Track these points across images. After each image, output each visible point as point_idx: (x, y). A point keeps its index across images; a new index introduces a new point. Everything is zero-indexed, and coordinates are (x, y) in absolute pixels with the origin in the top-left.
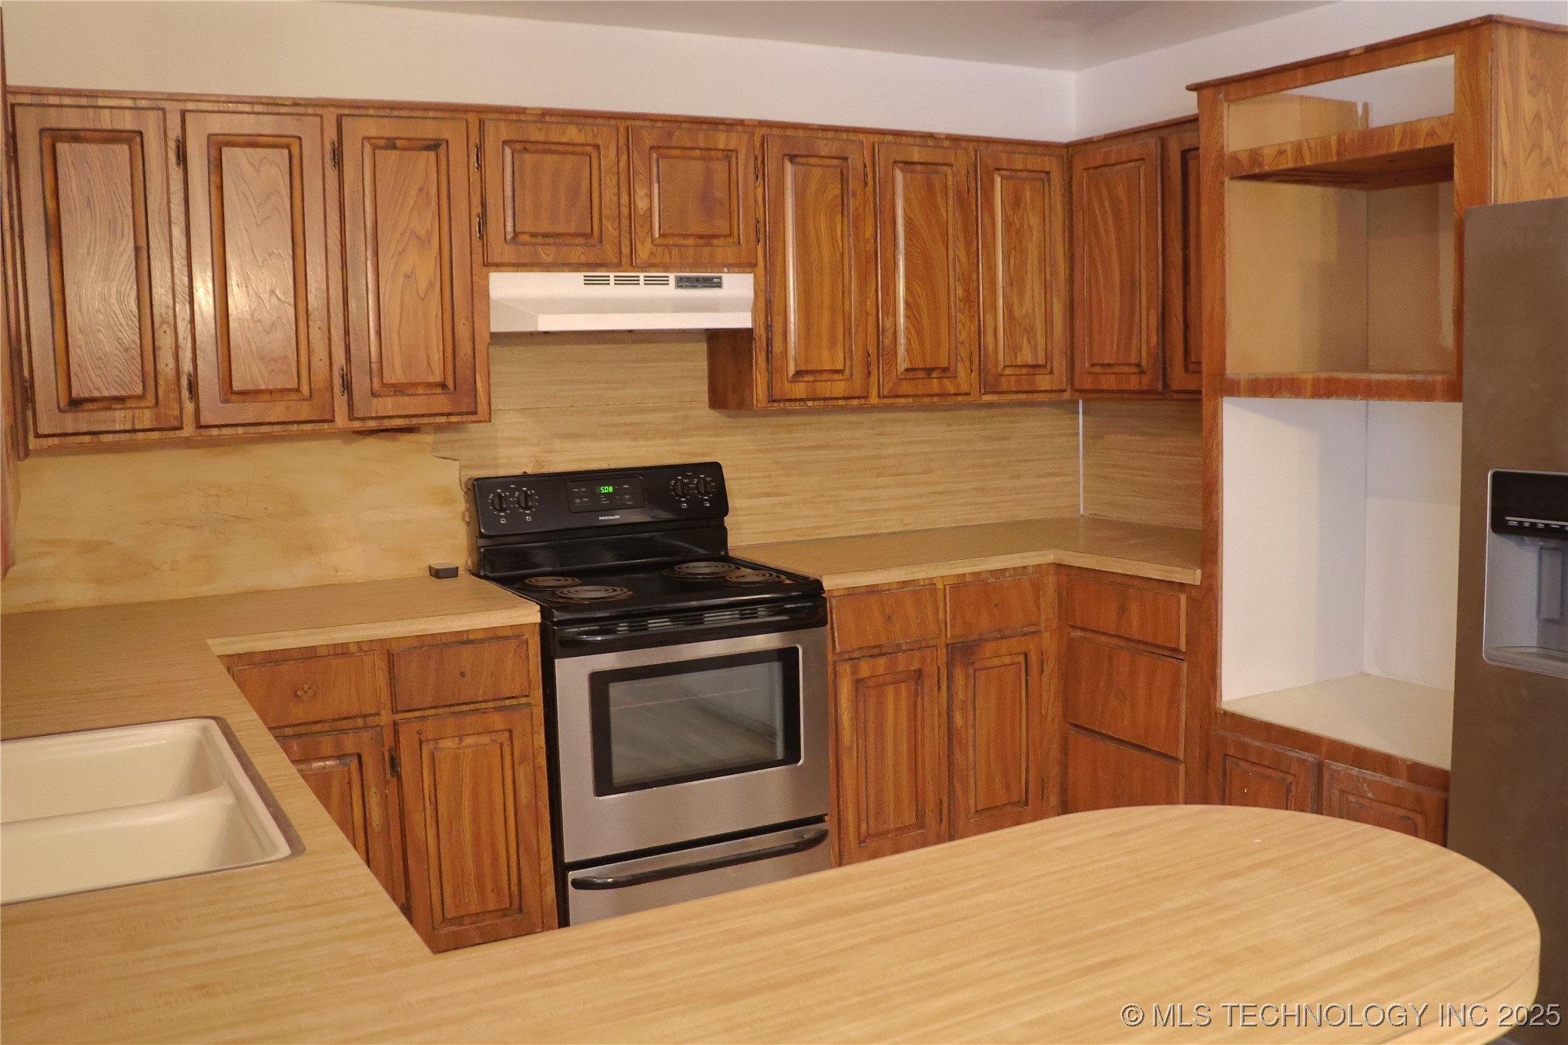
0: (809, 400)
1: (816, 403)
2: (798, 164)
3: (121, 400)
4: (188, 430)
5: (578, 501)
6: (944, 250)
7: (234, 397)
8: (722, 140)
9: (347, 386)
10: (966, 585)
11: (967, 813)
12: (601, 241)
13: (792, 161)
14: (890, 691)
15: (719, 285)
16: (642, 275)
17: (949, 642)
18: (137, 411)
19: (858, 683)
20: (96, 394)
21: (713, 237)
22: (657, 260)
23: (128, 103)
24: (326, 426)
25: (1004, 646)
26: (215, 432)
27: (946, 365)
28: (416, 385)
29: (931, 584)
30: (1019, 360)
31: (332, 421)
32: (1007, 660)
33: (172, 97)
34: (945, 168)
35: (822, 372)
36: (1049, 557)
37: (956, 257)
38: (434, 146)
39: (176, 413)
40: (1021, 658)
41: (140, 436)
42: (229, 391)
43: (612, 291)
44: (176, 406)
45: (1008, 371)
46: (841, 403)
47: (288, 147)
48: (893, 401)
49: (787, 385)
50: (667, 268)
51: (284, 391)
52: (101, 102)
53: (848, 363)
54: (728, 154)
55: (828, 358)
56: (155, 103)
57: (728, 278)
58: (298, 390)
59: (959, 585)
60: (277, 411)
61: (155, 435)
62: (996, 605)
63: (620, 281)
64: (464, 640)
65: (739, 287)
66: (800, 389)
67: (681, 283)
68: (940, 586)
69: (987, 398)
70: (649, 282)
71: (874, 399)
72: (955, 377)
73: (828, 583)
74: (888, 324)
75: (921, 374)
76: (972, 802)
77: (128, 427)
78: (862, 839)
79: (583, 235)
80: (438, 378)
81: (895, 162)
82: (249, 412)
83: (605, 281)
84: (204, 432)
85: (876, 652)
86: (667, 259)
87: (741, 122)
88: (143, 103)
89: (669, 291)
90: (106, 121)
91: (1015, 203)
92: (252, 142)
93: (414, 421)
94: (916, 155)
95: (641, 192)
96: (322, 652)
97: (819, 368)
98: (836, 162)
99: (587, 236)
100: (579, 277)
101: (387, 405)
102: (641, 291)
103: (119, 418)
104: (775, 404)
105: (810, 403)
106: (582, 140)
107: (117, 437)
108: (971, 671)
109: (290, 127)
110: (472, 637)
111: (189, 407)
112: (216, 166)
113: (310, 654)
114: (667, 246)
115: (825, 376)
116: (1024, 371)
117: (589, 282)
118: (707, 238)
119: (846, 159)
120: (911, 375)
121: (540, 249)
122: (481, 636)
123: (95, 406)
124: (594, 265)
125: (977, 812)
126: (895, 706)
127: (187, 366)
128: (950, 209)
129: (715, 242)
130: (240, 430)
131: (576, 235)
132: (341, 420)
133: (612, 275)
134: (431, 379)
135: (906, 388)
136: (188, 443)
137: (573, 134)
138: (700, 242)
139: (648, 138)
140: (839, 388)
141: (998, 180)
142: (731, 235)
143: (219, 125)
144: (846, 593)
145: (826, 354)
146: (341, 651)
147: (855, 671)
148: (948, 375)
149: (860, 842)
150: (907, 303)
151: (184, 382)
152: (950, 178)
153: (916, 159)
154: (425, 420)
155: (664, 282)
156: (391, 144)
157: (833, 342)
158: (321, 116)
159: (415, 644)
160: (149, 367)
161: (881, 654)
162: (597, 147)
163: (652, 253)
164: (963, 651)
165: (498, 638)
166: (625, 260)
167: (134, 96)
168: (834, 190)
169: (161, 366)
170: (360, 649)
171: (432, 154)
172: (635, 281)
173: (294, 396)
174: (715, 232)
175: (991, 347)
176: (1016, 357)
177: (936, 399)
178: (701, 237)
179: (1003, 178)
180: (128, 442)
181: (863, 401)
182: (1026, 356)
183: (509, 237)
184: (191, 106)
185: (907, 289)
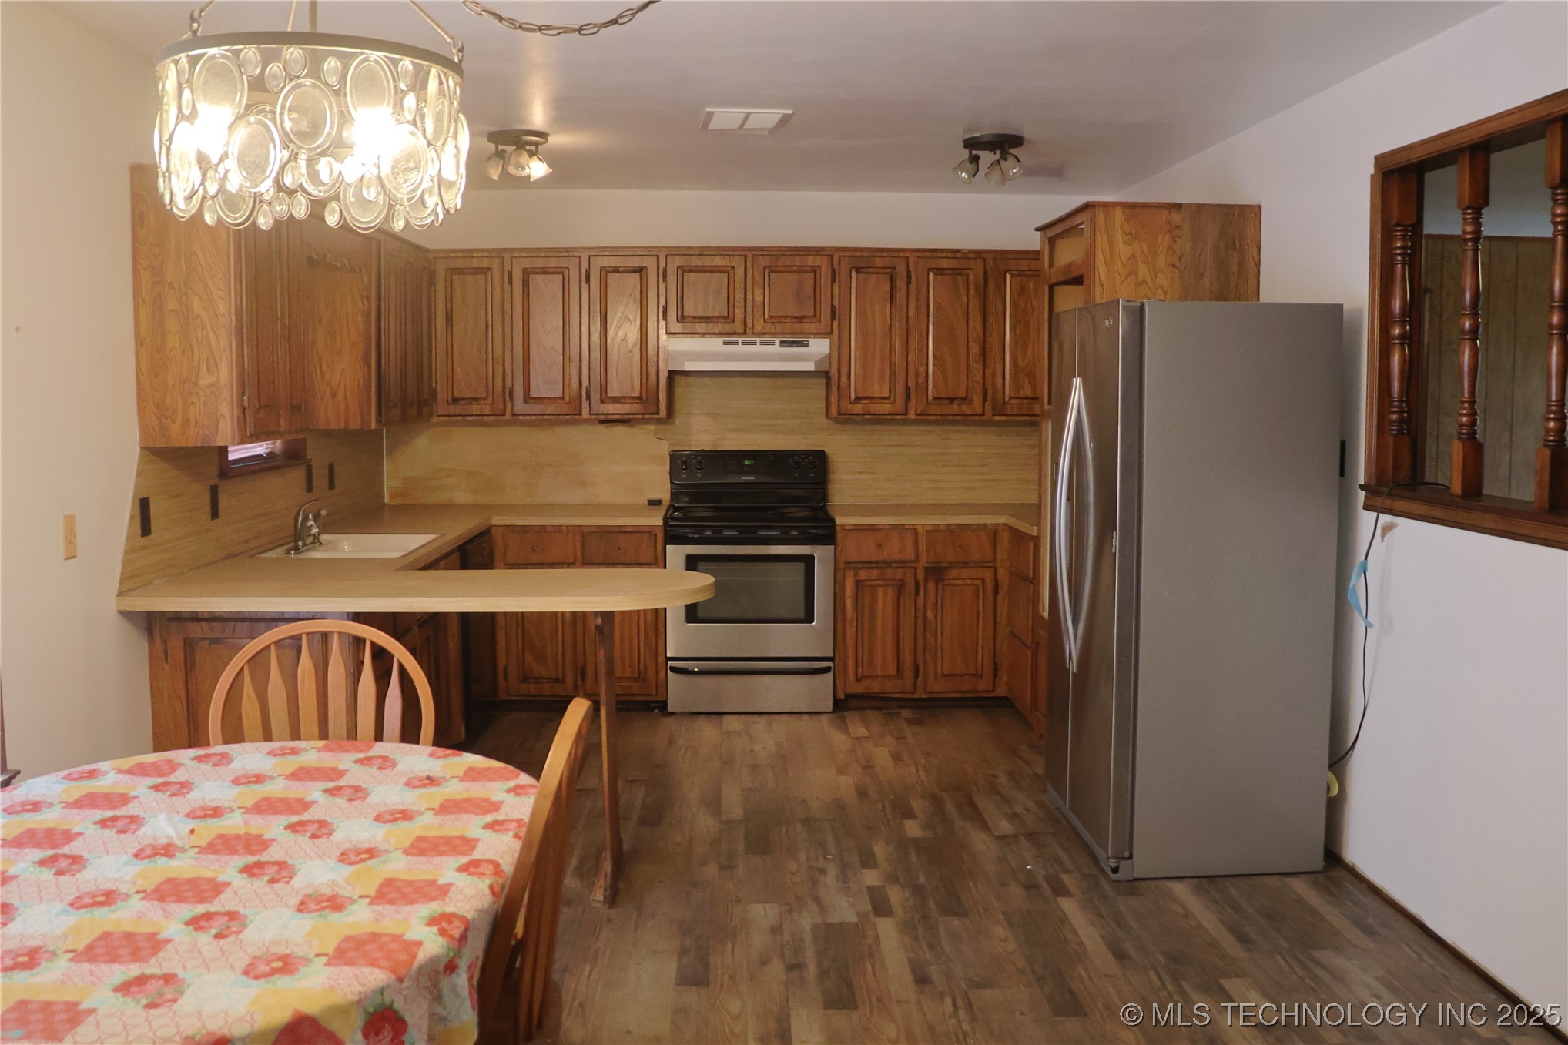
0: (866, 414)
1: (871, 417)
2: (862, 273)
3: (476, 399)
4: (508, 416)
5: (730, 467)
6: (965, 325)
7: (531, 401)
8: (811, 261)
9: (588, 397)
10: (939, 531)
11: (936, 675)
12: (734, 320)
13: (857, 271)
14: (880, 590)
15: (807, 345)
16: (758, 340)
17: (926, 565)
18: (483, 406)
19: (858, 583)
20: (465, 396)
21: (803, 317)
22: (767, 331)
23: (487, 254)
24: (577, 417)
25: (965, 573)
26: (521, 418)
27: (964, 396)
28: (624, 398)
29: (914, 530)
30: (1021, 392)
31: (580, 414)
32: (969, 582)
33: (505, 250)
34: (967, 271)
35: (873, 398)
36: (1002, 520)
37: (974, 327)
38: (640, 270)
39: (502, 407)
40: (979, 582)
41: (485, 417)
42: (527, 398)
43: (740, 348)
44: (502, 403)
45: (1013, 401)
46: (888, 417)
47: (562, 273)
48: (924, 419)
49: (849, 405)
50: (774, 334)
51: (555, 398)
52: (475, 254)
53: (893, 393)
54: (814, 270)
55: (879, 389)
56: (499, 254)
57: (812, 341)
58: (563, 398)
59: (934, 531)
60: (551, 409)
61: (492, 418)
62: (960, 546)
63: (745, 343)
64: (621, 531)
65: (820, 346)
66: (858, 408)
67: (783, 343)
68: (920, 530)
69: (997, 418)
70: (763, 343)
71: (912, 415)
72: (971, 404)
73: (839, 521)
74: (922, 369)
75: (946, 402)
76: (939, 669)
77: (479, 413)
78: (859, 678)
79: (724, 317)
80: (637, 395)
81: (929, 269)
82: (538, 408)
83: (736, 343)
84: (515, 417)
85: (870, 564)
86: (773, 330)
87: (823, 249)
88: (493, 254)
89: (776, 348)
90: (475, 263)
91: (1021, 292)
92: (545, 271)
93: (625, 417)
94: (945, 264)
95: (758, 292)
96: (548, 529)
97: (872, 395)
98: (888, 270)
99: (728, 319)
100: (720, 340)
101: (610, 408)
102: (758, 348)
103: (475, 409)
104: (843, 416)
105: (867, 417)
106: (724, 265)
107: (474, 417)
108: (940, 586)
109: (564, 263)
110: (626, 530)
111: (509, 405)
112: (526, 284)
113: (542, 529)
114: (773, 323)
115: (876, 401)
116: (1026, 401)
117: (726, 343)
118: (800, 319)
119: (895, 268)
120: (938, 402)
121: (697, 325)
122: (631, 529)
123: (464, 402)
124: (729, 336)
125: (943, 675)
126: (884, 600)
127: (509, 384)
128: (971, 297)
129: (805, 320)
130: (534, 417)
131: (719, 317)
132: (585, 414)
133: (740, 340)
134: (633, 395)
135: (934, 409)
136: (508, 423)
137: (718, 261)
138: (795, 320)
139: (763, 262)
140: (886, 408)
141: (1008, 277)
142: (815, 315)
143: (528, 264)
144: (854, 528)
145: (876, 387)
146: (558, 529)
147: (856, 575)
148: (965, 402)
149: (857, 680)
150: (934, 356)
151: (507, 391)
152: (971, 277)
153: (945, 266)
154: (631, 417)
155: (772, 343)
156: (616, 270)
157: (881, 379)
158: (580, 257)
159: (595, 529)
160: (490, 384)
161: (876, 568)
162: (733, 267)
163: (763, 327)
164: (936, 572)
165: (639, 532)
166: (748, 331)
167: (490, 250)
168: (886, 287)
169: (496, 384)
170: (568, 529)
171: (638, 274)
172: (754, 343)
173: (561, 401)
174: (805, 314)
175: (999, 385)
176: (1019, 392)
177: (958, 417)
178: (796, 317)
179: (1012, 276)
180: (481, 421)
181: (904, 417)
182: (1027, 391)
183: (679, 318)
184: (516, 254)
185: (935, 347)
